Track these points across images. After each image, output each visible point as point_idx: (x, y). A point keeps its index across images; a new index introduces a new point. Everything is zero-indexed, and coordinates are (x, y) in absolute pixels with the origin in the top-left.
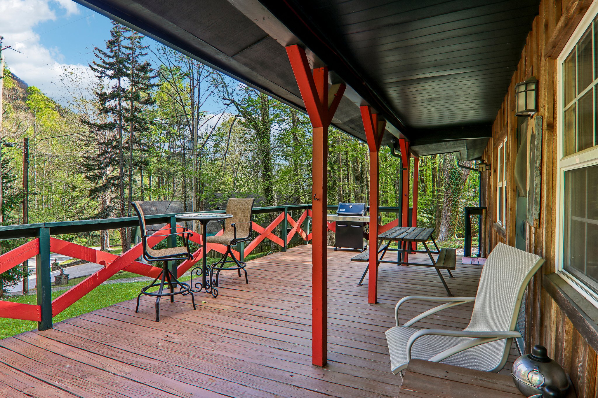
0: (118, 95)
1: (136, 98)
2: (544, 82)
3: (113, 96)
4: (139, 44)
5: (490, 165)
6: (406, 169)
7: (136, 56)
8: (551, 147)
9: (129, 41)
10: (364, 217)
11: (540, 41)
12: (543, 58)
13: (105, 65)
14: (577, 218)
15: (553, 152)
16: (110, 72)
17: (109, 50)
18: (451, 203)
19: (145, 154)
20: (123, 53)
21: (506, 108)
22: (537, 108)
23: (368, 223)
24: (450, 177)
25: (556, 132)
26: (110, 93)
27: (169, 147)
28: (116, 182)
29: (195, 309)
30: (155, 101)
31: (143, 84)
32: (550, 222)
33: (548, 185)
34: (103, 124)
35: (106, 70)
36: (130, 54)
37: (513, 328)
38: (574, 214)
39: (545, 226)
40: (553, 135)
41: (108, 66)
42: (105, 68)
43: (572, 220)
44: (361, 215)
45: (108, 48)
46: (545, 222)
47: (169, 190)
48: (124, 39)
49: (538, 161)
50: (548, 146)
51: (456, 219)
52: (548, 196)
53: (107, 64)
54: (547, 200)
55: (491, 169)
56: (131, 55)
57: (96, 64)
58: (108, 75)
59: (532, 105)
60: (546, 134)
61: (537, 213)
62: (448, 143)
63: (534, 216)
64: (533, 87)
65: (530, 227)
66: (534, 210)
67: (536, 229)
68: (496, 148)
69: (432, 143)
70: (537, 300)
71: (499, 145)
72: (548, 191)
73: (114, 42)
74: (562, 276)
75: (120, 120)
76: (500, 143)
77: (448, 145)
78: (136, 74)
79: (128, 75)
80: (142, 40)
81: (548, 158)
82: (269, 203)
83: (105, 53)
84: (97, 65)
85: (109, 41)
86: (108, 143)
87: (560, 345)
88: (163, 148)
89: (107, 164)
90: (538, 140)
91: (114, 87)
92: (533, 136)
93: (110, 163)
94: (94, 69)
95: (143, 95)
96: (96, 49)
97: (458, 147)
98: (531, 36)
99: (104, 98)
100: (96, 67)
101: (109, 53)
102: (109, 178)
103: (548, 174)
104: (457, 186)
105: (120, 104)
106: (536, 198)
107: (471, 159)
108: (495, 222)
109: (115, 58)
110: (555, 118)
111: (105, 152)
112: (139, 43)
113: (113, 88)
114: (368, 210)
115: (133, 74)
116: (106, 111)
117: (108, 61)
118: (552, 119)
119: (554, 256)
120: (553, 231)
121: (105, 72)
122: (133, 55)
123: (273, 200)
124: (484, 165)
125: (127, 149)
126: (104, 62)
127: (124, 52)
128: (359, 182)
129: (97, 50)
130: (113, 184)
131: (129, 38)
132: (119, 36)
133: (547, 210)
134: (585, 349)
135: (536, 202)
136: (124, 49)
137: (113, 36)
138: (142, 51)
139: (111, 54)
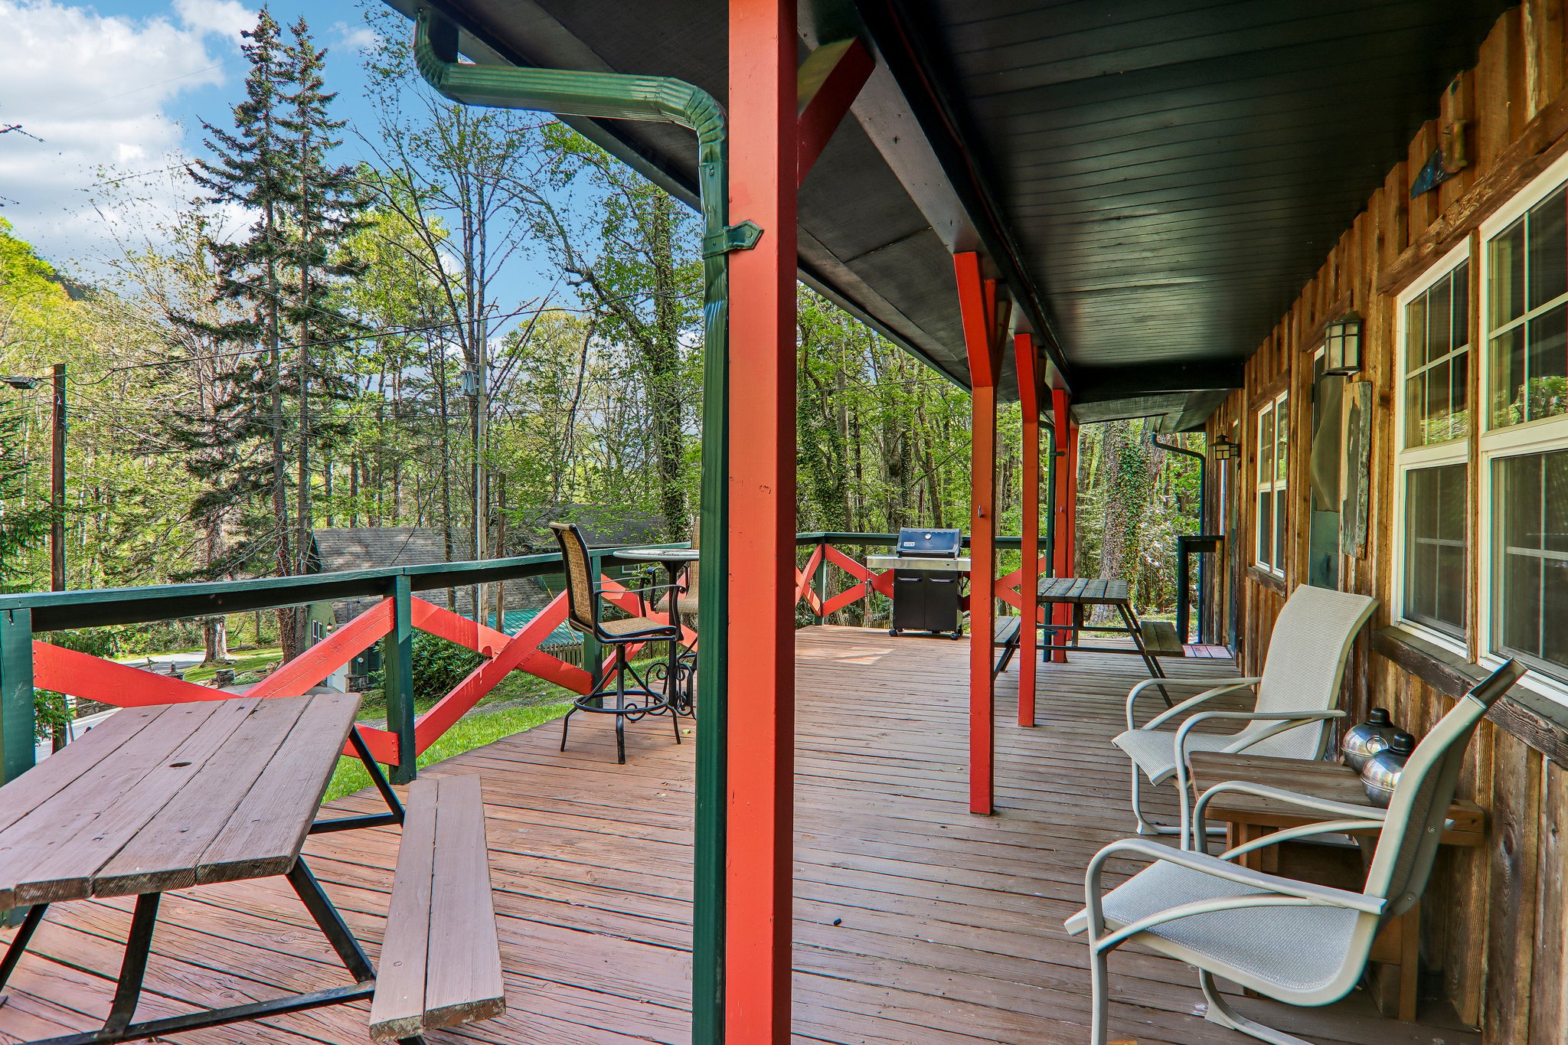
0: (269, 251)
1: (318, 259)
2: (1375, 328)
3: (253, 253)
4: (320, 117)
5: (1239, 446)
6: (1062, 454)
7: (314, 149)
8: (1386, 432)
9: (295, 107)
10: (959, 559)
11: (1369, 261)
12: (1373, 290)
13: (228, 169)
14: (1423, 540)
15: (1388, 440)
16: (244, 190)
17: (242, 130)
18: (1123, 529)
19: (314, 403)
20: (278, 139)
21: (1286, 341)
22: (1361, 365)
23: (967, 574)
24: (1121, 468)
25: (1393, 409)
26: (246, 244)
27: (381, 385)
28: (263, 480)
29: (679, 742)
30: (367, 267)
31: (331, 221)
32: (1384, 547)
33: (1380, 491)
34: (229, 326)
35: (232, 183)
36: (297, 142)
37: (1334, 706)
38: (1419, 534)
39: (1375, 554)
40: (1390, 415)
41: (238, 172)
42: (230, 177)
43: (1416, 544)
44: (951, 555)
45: (238, 127)
46: (1375, 548)
47: (380, 499)
48: (280, 102)
49: (1365, 454)
50: (1382, 430)
51: (1134, 568)
52: (1380, 509)
53: (235, 166)
54: (1379, 514)
55: (1239, 455)
56: (300, 146)
57: (204, 166)
58: (239, 197)
59: (1352, 360)
60: (1379, 413)
61: (1363, 535)
62: (1150, 398)
63: (1357, 540)
64: (1355, 330)
65: (1347, 558)
66: (1357, 530)
67: (1357, 560)
68: (1253, 409)
69: (1118, 398)
70: (1361, 675)
71: (1261, 407)
72: (1380, 500)
73: (256, 110)
74: (1403, 628)
75: (273, 315)
76: (1266, 403)
77: (1149, 403)
78: (314, 195)
79: (292, 199)
80: (327, 105)
81: (1381, 449)
82: (676, 533)
83: (229, 138)
84: (207, 168)
85: (241, 107)
86: (241, 375)
87: (1402, 719)
88: (367, 388)
89: (242, 431)
90: (1365, 419)
91: (256, 227)
92: (1355, 411)
93: (248, 429)
94: (201, 179)
95: (334, 254)
96: (206, 127)
97: (1167, 406)
98: (1351, 236)
99: (230, 256)
100: (204, 174)
101: (242, 140)
102: (245, 469)
103: (1381, 474)
104: (1137, 488)
105: (272, 275)
106: (1361, 511)
107: (1182, 428)
108: (1252, 564)
109: (257, 151)
110: (1392, 387)
111: (236, 400)
112: (321, 113)
113: (253, 230)
114: (966, 543)
115: (306, 194)
116: (233, 290)
117: (238, 160)
118: (1387, 389)
119: (1389, 600)
120: (1388, 562)
121: (229, 188)
122: (304, 145)
123: (687, 525)
124: (1226, 447)
125: (294, 392)
126: (229, 163)
127: (282, 136)
128: (898, 479)
129: (209, 130)
130: (256, 485)
131: (293, 100)
132: (268, 92)
133: (1379, 529)
134: (1439, 703)
135: (1361, 516)
136: (280, 127)
137: (252, 93)
138: (329, 134)
139: (247, 141)
